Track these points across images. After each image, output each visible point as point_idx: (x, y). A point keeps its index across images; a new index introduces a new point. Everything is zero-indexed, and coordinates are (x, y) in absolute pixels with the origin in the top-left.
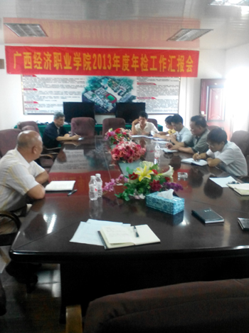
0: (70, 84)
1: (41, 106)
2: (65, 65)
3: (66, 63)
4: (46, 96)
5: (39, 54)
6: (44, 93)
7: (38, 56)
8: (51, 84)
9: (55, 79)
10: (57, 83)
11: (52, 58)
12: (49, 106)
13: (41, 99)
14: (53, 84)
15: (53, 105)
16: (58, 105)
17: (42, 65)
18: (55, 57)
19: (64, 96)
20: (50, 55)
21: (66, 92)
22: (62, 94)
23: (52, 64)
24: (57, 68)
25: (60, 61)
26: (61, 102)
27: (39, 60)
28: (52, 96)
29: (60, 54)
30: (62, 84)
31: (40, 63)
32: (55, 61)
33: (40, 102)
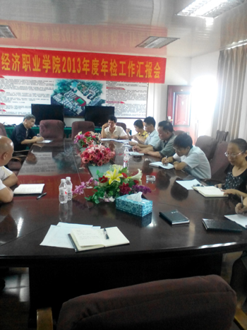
0: (39, 86)
1: (8, 107)
2: (34, 68)
3: (35, 65)
4: (14, 97)
5: (7, 55)
6: (11, 95)
7: (6, 57)
8: (19, 86)
9: (23, 81)
10: (25, 85)
11: (21, 60)
12: (16, 107)
13: (8, 100)
14: (21, 85)
15: (20, 107)
16: (26, 107)
17: (10, 66)
18: (24, 59)
19: (33, 98)
20: (19, 57)
21: (34, 94)
22: (30, 95)
23: (21, 65)
24: (26, 70)
25: (29, 62)
26: (29, 104)
27: (7, 61)
28: (20, 97)
29: (29, 56)
30: (30, 85)
31: (8, 64)
32: (24, 63)
33: (7, 104)
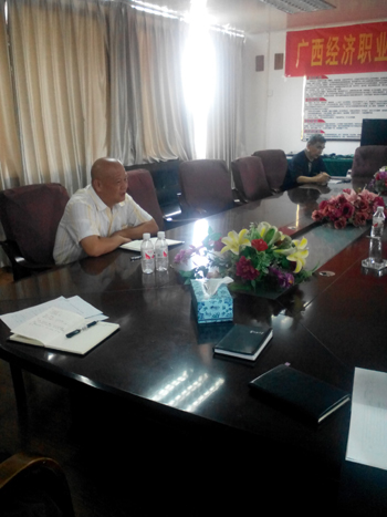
0: (381, 87)
1: (329, 127)
2: (377, 55)
3: (379, 50)
4: (338, 109)
5: (336, 39)
6: (336, 106)
7: (334, 42)
8: (349, 89)
9: (357, 80)
10: (360, 88)
11: (356, 45)
12: (341, 126)
13: (330, 115)
14: (353, 88)
15: (347, 125)
16: (356, 125)
17: (338, 58)
18: (362, 42)
19: (368, 109)
20: (354, 39)
21: (372, 103)
22: (365, 105)
23: (356, 53)
24: (363, 61)
25: (370, 47)
26: (359, 119)
27: (335, 50)
28: (349, 109)
29: (371, 35)
30: (367, 88)
31: (336, 54)
32: (361, 49)
33: (328, 121)
